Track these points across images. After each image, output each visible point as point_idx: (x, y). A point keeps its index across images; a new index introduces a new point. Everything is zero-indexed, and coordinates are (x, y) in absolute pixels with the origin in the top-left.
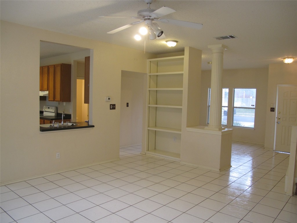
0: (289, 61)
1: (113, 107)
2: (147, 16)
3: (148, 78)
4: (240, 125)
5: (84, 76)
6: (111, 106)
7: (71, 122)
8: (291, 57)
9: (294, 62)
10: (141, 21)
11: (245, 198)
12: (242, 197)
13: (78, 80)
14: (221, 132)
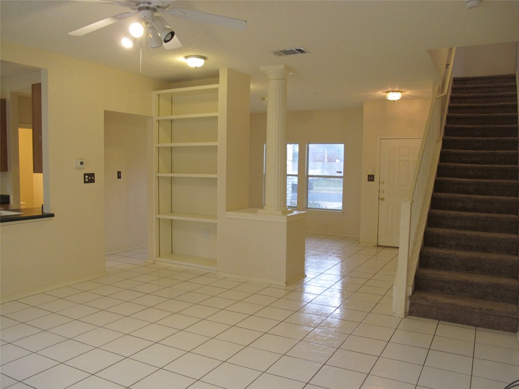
0: (394, 96)
1: (90, 178)
2: (144, 3)
3: (156, 124)
4: (319, 205)
5: (31, 121)
6: (87, 177)
7: (10, 209)
8: (398, 90)
9: (403, 99)
10: (133, 11)
11: (328, 328)
12: (324, 326)
13: (20, 130)
14: (286, 217)
